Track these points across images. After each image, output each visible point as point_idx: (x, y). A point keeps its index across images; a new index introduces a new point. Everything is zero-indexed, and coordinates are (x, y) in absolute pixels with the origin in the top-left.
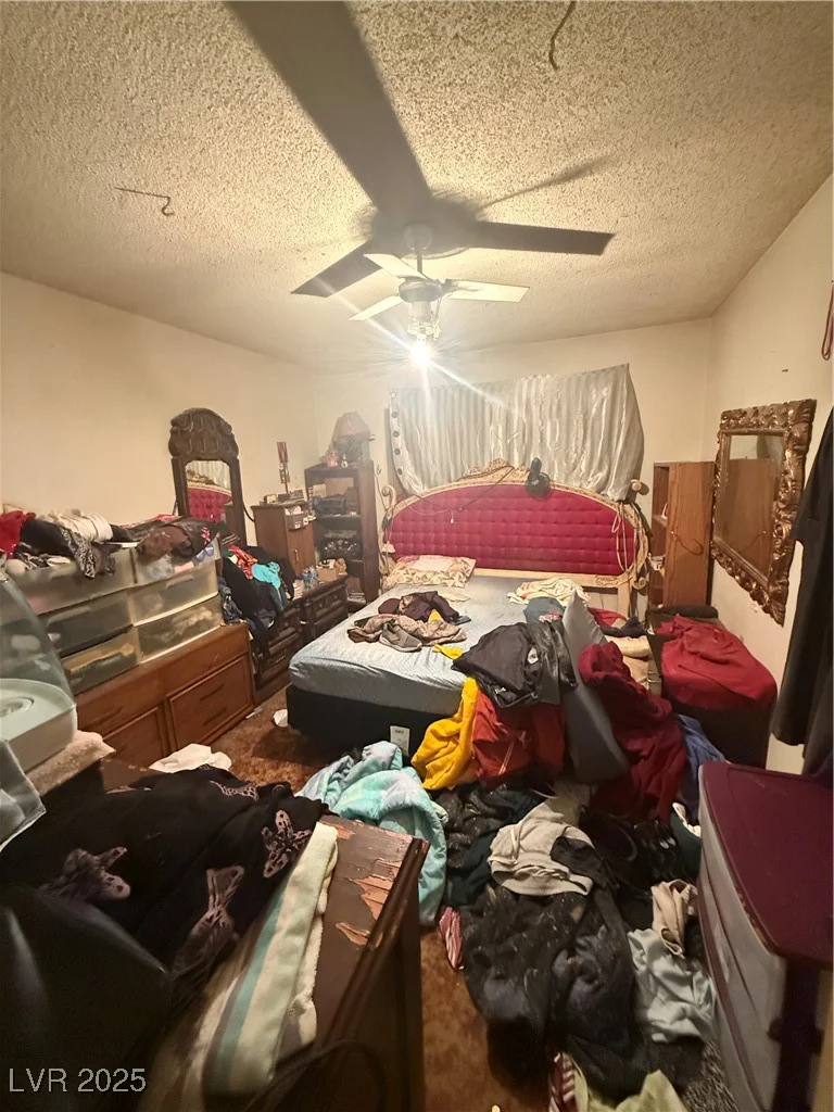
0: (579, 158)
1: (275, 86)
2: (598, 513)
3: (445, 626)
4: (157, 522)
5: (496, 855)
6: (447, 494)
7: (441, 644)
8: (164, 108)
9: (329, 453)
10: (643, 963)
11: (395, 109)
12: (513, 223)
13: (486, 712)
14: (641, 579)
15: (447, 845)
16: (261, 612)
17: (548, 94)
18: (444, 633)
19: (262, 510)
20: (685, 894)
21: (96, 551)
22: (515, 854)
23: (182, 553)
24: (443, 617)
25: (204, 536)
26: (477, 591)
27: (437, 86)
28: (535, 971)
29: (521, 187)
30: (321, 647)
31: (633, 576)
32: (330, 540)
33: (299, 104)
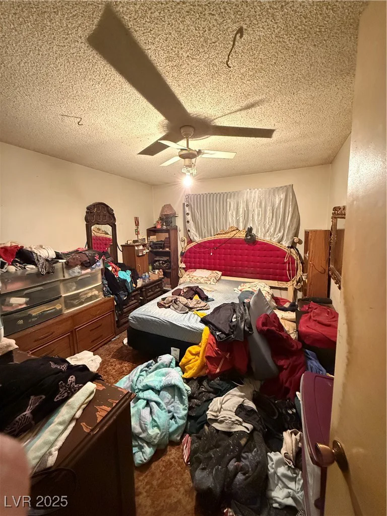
0: (251, 100)
1: (117, 76)
2: (278, 252)
3: (200, 302)
4: (77, 252)
5: (210, 411)
6: (209, 242)
7: (198, 310)
8: (74, 86)
9: (158, 222)
10: (273, 469)
11: (168, 83)
12: (228, 126)
13: (212, 343)
14: (299, 284)
15: (189, 405)
16: (120, 292)
17: (231, 76)
18: (200, 306)
19: (126, 247)
20: (298, 437)
21: (47, 263)
22: (219, 411)
23: (86, 265)
24: (200, 298)
25: (96, 258)
26: (220, 287)
27: (183, 75)
28: (220, 467)
29: (229, 112)
30: (144, 310)
31: (295, 282)
32: (157, 261)
33: (128, 83)
